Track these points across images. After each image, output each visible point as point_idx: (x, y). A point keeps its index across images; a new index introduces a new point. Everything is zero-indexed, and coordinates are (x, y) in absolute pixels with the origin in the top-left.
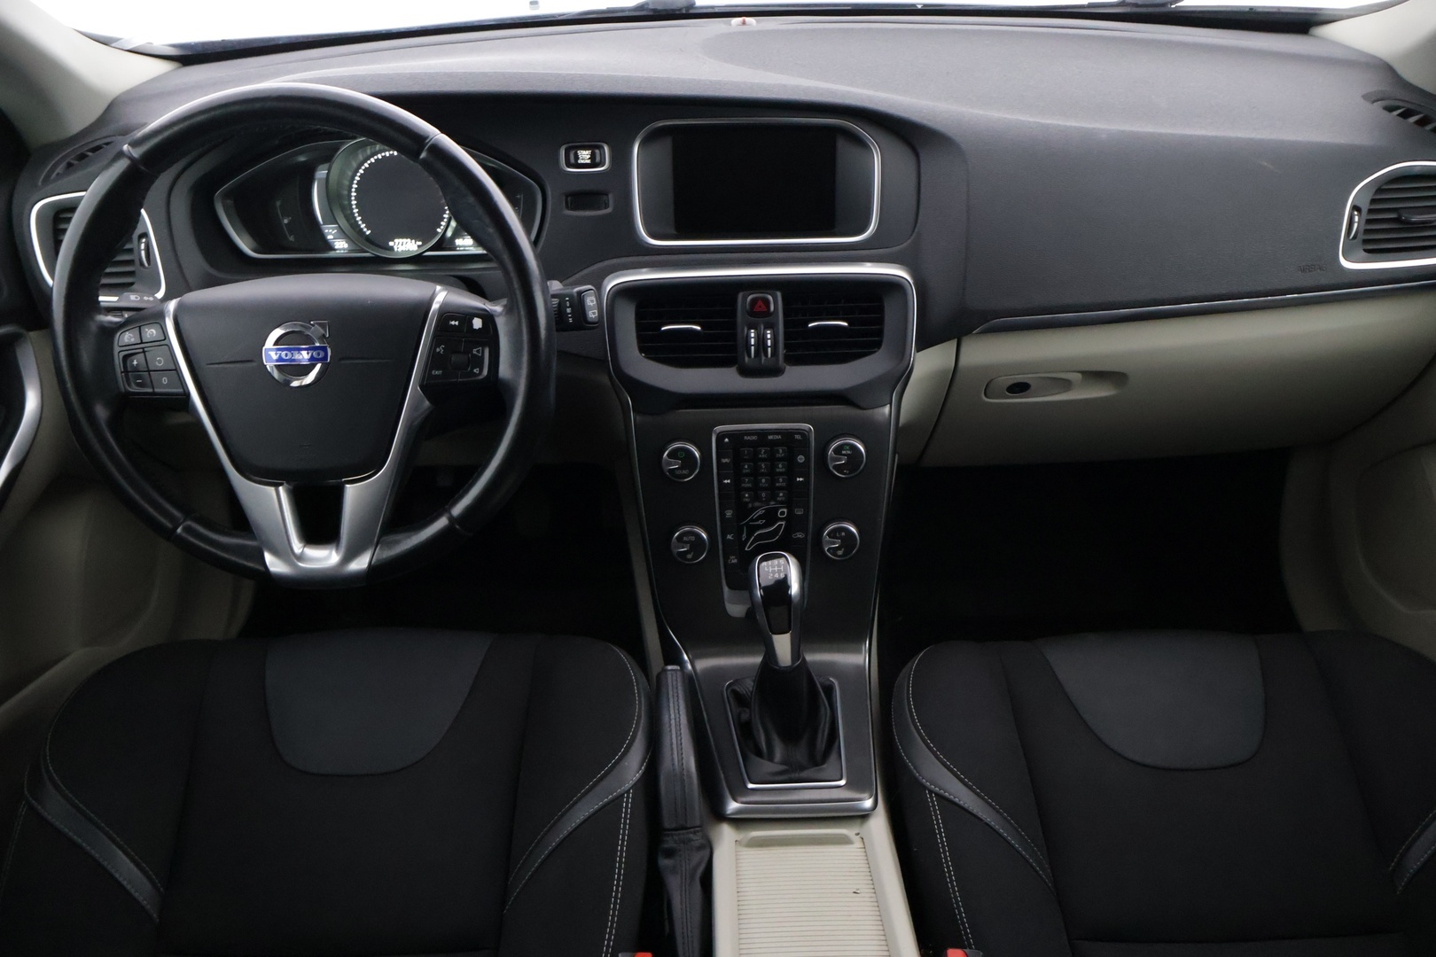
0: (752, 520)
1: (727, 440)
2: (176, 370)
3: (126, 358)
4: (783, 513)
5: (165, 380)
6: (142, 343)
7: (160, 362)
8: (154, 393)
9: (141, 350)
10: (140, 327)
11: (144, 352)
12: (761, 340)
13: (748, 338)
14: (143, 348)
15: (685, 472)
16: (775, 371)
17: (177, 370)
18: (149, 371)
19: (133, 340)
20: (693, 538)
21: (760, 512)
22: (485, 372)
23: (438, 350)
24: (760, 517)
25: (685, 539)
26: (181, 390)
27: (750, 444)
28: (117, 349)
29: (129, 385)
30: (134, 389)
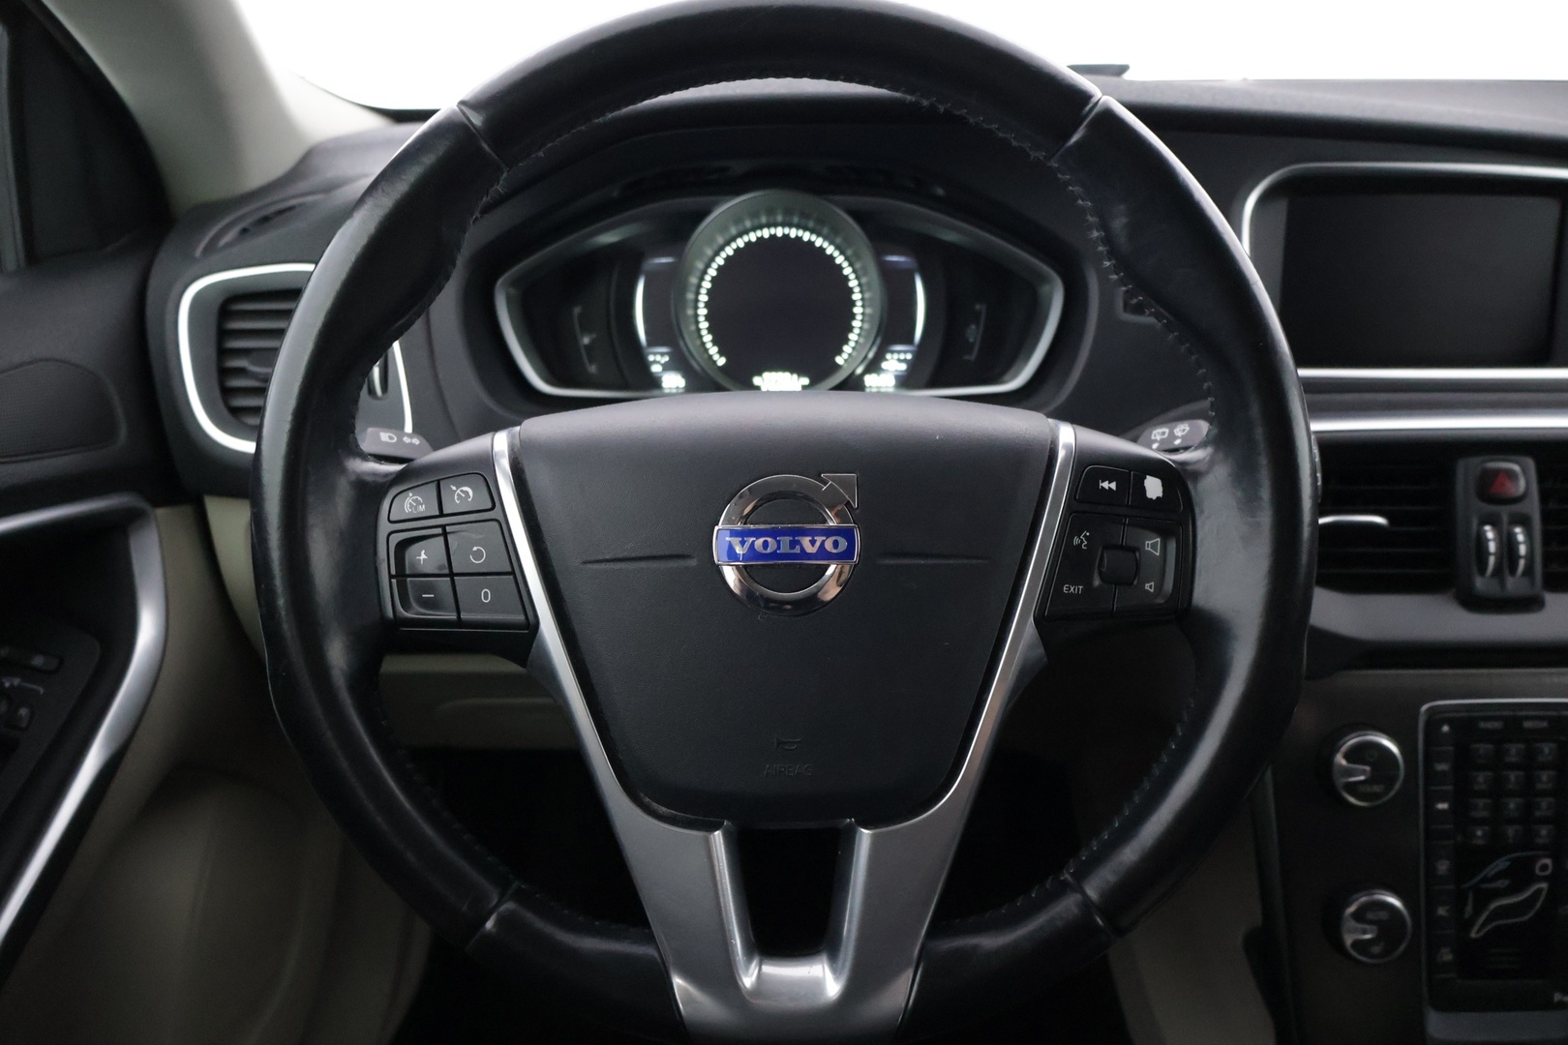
0: (1486, 880)
1: (1446, 728)
2: (513, 573)
3: (403, 546)
4: (1544, 867)
5: (486, 596)
6: (442, 515)
7: (478, 555)
8: (459, 623)
9: (439, 531)
10: (439, 481)
11: (445, 534)
12: (1508, 545)
13: (1481, 542)
14: (443, 527)
15: (1377, 788)
16: (1529, 604)
17: (515, 572)
18: (452, 575)
19: (422, 508)
20: (1383, 915)
21: (1502, 864)
22: (1169, 584)
23: (1076, 541)
24: (1500, 875)
25: (1370, 916)
26: (521, 618)
27: (1487, 736)
28: (384, 527)
29: (406, 605)
30: (416, 612)
